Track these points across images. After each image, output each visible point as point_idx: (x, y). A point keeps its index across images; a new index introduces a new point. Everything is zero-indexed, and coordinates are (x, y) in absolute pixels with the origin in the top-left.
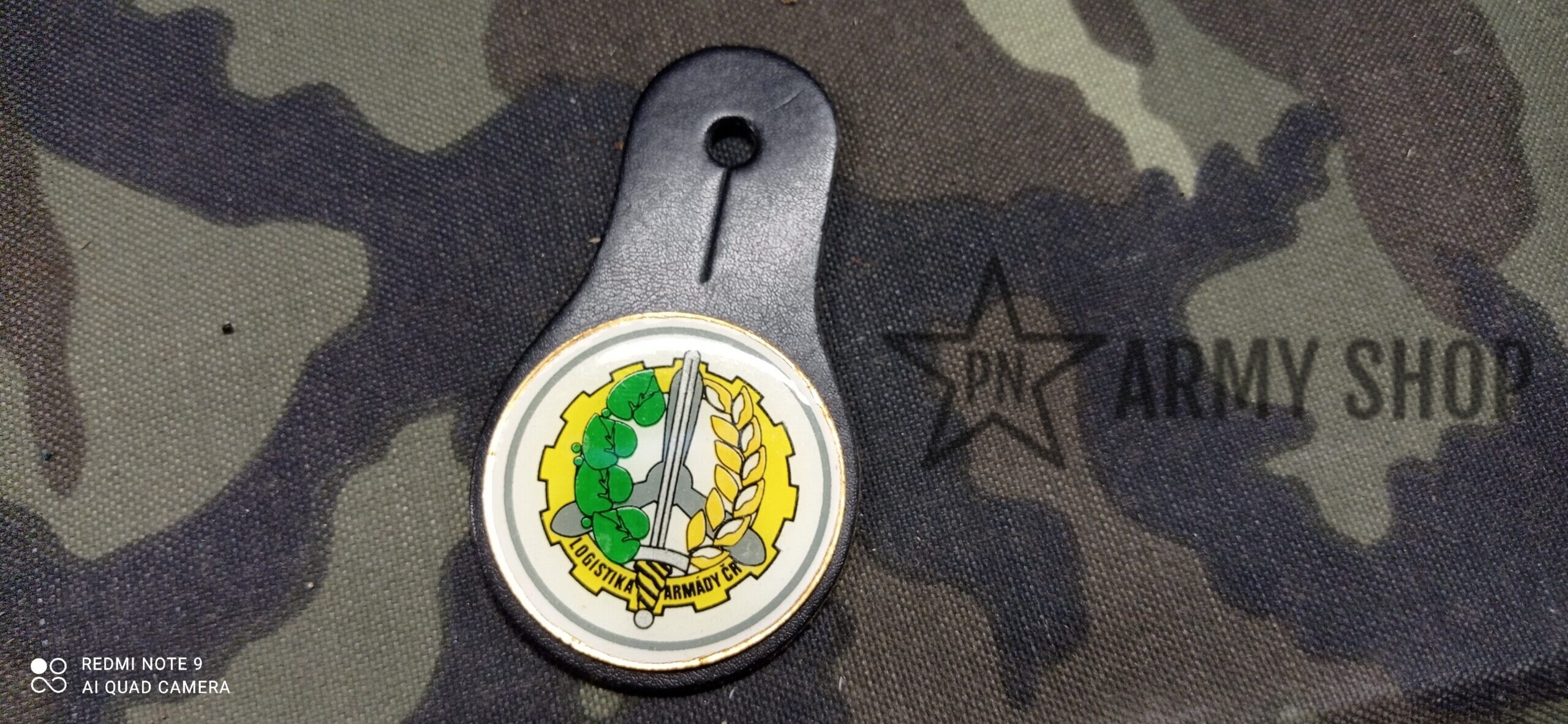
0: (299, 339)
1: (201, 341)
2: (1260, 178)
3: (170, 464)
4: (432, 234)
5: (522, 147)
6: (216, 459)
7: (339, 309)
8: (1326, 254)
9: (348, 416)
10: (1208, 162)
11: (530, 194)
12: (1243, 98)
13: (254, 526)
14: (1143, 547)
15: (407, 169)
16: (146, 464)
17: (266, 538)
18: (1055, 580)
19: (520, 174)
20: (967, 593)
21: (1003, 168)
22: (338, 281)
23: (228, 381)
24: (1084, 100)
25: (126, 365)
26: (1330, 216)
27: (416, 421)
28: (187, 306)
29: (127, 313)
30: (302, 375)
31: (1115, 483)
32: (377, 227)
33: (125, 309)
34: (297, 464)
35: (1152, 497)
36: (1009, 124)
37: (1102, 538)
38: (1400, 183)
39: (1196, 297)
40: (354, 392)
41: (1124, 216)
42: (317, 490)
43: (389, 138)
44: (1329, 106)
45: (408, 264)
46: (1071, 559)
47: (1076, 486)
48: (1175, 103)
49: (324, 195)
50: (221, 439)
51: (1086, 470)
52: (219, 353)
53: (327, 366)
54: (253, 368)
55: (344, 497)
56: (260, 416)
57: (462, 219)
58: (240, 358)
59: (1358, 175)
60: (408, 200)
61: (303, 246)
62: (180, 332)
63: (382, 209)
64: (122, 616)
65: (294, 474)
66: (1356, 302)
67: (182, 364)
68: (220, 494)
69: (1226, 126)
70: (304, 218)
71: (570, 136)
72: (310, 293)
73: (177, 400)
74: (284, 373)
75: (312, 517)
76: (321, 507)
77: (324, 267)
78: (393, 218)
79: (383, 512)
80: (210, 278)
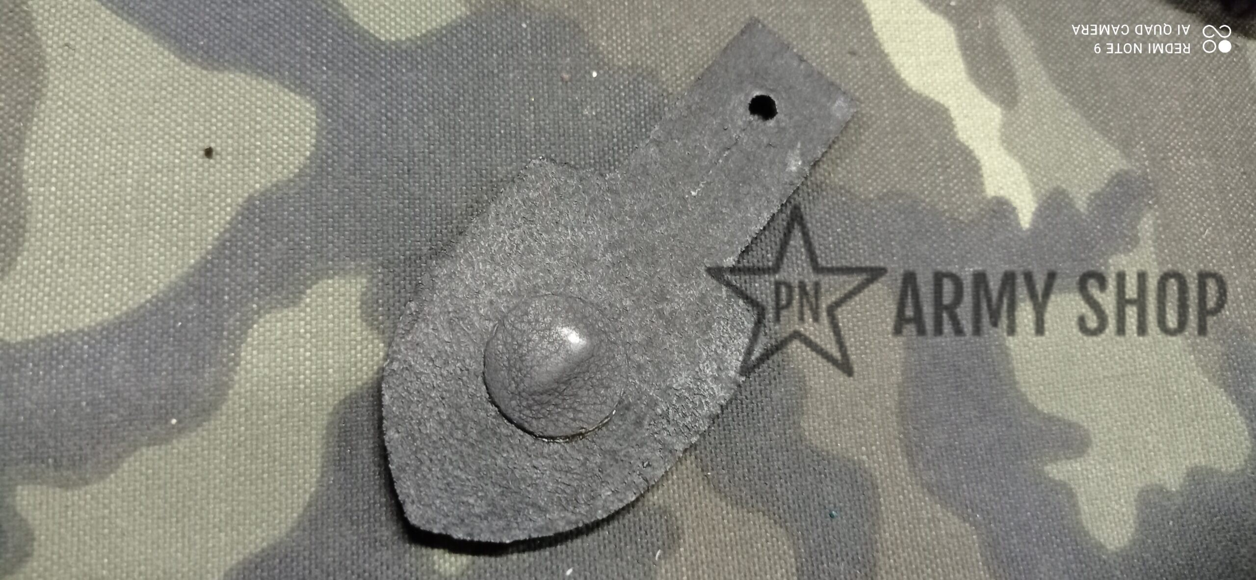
0: (240, 182)
1: (150, 164)
2: (1085, 225)
3: (100, 269)
5: (472, 56)
6: (144, 273)
7: (282, 163)
9: (271, 261)
10: (1045, 202)
11: (471, 99)
12: (1083, 155)
13: (167, 342)
14: (933, 516)
15: (367, 51)
16: (78, 265)
17: (176, 355)
18: (856, 530)
19: (466, 80)
20: (781, 527)
21: (876, 170)
22: (286, 138)
23: (168, 206)
24: (954, 126)
25: (78, 171)
27: (332, 278)
28: (144, 129)
29: (87, 123)
30: (237, 215)
31: (919, 457)
32: (330, 97)
33: (86, 120)
34: (217, 293)
35: (948, 476)
36: (888, 133)
37: (900, 502)
40: (281, 240)
41: (969, 233)
42: (231, 321)
43: (356, 20)
44: (1150, 178)
45: (352, 136)
46: (872, 515)
47: (887, 453)
48: (1027, 146)
49: (287, 58)
50: (152, 256)
51: (898, 441)
52: (165, 179)
53: (261, 212)
54: (193, 199)
55: (256, 332)
56: (192, 243)
57: (407, 106)
58: (184, 187)
59: (1162, 240)
60: (362, 79)
61: (260, 99)
62: (133, 152)
63: (337, 82)
64: (30, 399)
65: (212, 302)
67: (129, 181)
68: (142, 306)
69: (1066, 175)
70: (266, 74)
71: (515, 56)
72: (258, 143)
73: (118, 213)
74: (221, 209)
75: (222, 344)
76: (232, 337)
77: (276, 122)
78: (346, 93)
79: (287, 353)
80: (170, 109)
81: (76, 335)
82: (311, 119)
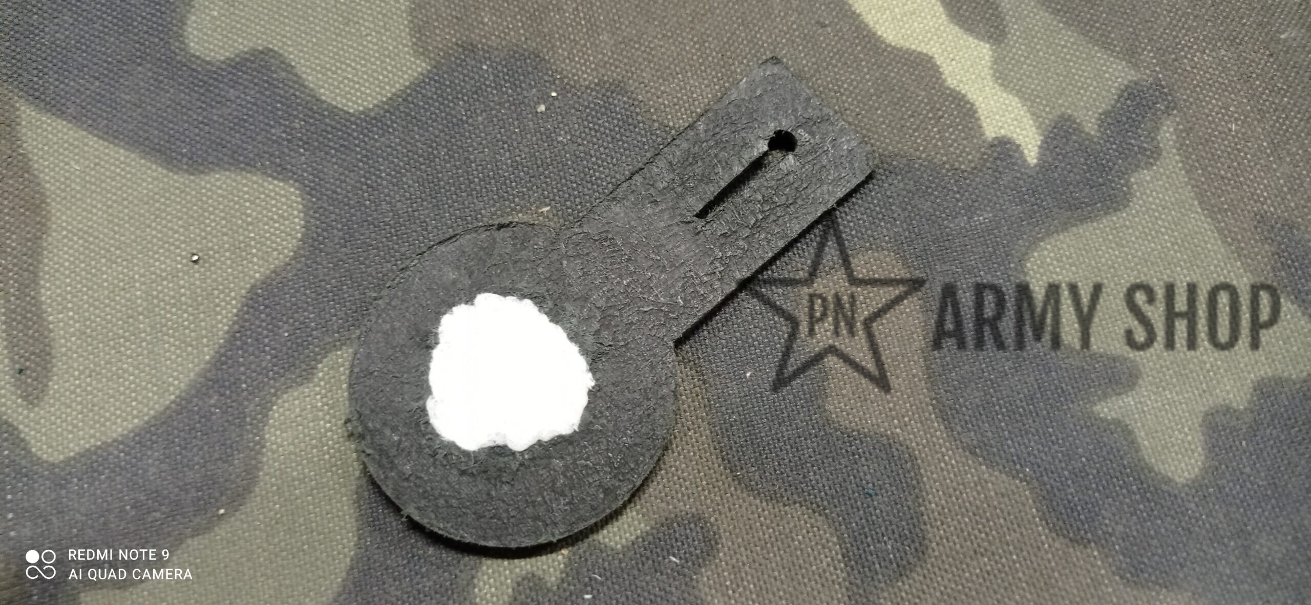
0: (241, 275)
1: (155, 273)
2: (1098, 147)
3: (125, 380)
4: (358, 185)
5: (439, 109)
6: (165, 377)
7: (277, 250)
8: (1156, 218)
9: (280, 344)
10: (1051, 132)
11: (445, 150)
12: (1086, 74)
13: (196, 437)
14: (979, 479)
15: (339, 126)
16: (104, 380)
17: (206, 448)
18: (899, 506)
19: (437, 132)
20: (820, 515)
22: (277, 225)
23: (178, 309)
24: (941, 74)
25: (90, 292)
26: (1161, 183)
27: (341, 349)
28: (145, 242)
29: (92, 247)
30: (243, 306)
31: (957, 420)
32: (311, 177)
33: (91, 243)
35: (989, 434)
36: (872, 95)
37: (942, 469)
38: (1225, 155)
39: (1036, 254)
40: (287, 322)
41: (974, 180)
42: (252, 407)
43: (323, 98)
44: (1163, 83)
45: (337, 211)
46: (914, 488)
47: (921, 422)
48: (1024, 77)
49: (266, 148)
51: (931, 408)
52: (171, 285)
53: (265, 299)
54: (200, 299)
55: (276, 413)
56: (205, 340)
57: (385, 171)
58: (189, 289)
59: (1187, 146)
60: (338, 154)
61: (247, 193)
62: (138, 265)
63: (316, 162)
64: (79, 512)
65: (232, 392)
66: (1182, 263)
67: (138, 293)
68: (168, 408)
69: (1070, 99)
70: (248, 168)
71: (481, 99)
72: (252, 235)
73: (133, 325)
74: (227, 304)
75: (247, 431)
76: (255, 422)
77: (265, 212)
78: (325, 170)
79: (308, 427)
80: (165, 219)
81: (110, 445)
82: (296, 202)
